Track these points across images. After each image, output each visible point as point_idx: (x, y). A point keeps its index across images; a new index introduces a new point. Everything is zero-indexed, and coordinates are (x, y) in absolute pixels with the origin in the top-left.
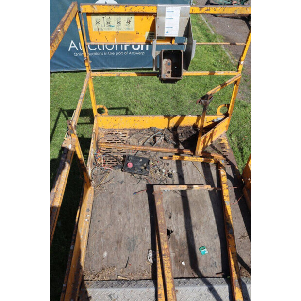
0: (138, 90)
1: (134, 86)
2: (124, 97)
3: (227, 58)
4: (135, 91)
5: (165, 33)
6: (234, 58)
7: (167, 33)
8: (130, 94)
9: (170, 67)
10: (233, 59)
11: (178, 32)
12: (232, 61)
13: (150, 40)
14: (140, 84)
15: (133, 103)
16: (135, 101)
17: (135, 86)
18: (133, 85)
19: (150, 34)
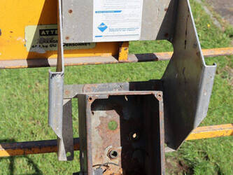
0: (36, 95)
1: (28, 87)
2: (7, 113)
3: (206, 17)
4: (30, 98)
5: (96, 32)
6: (218, 16)
7: (102, 29)
8: (19, 106)
9: (117, 135)
10: (217, 19)
11: (138, 24)
12: (216, 23)
13: (42, 51)
14: (40, 82)
15: (27, 126)
16: (30, 124)
17: (31, 88)
18: (25, 83)
19: (40, 32)
